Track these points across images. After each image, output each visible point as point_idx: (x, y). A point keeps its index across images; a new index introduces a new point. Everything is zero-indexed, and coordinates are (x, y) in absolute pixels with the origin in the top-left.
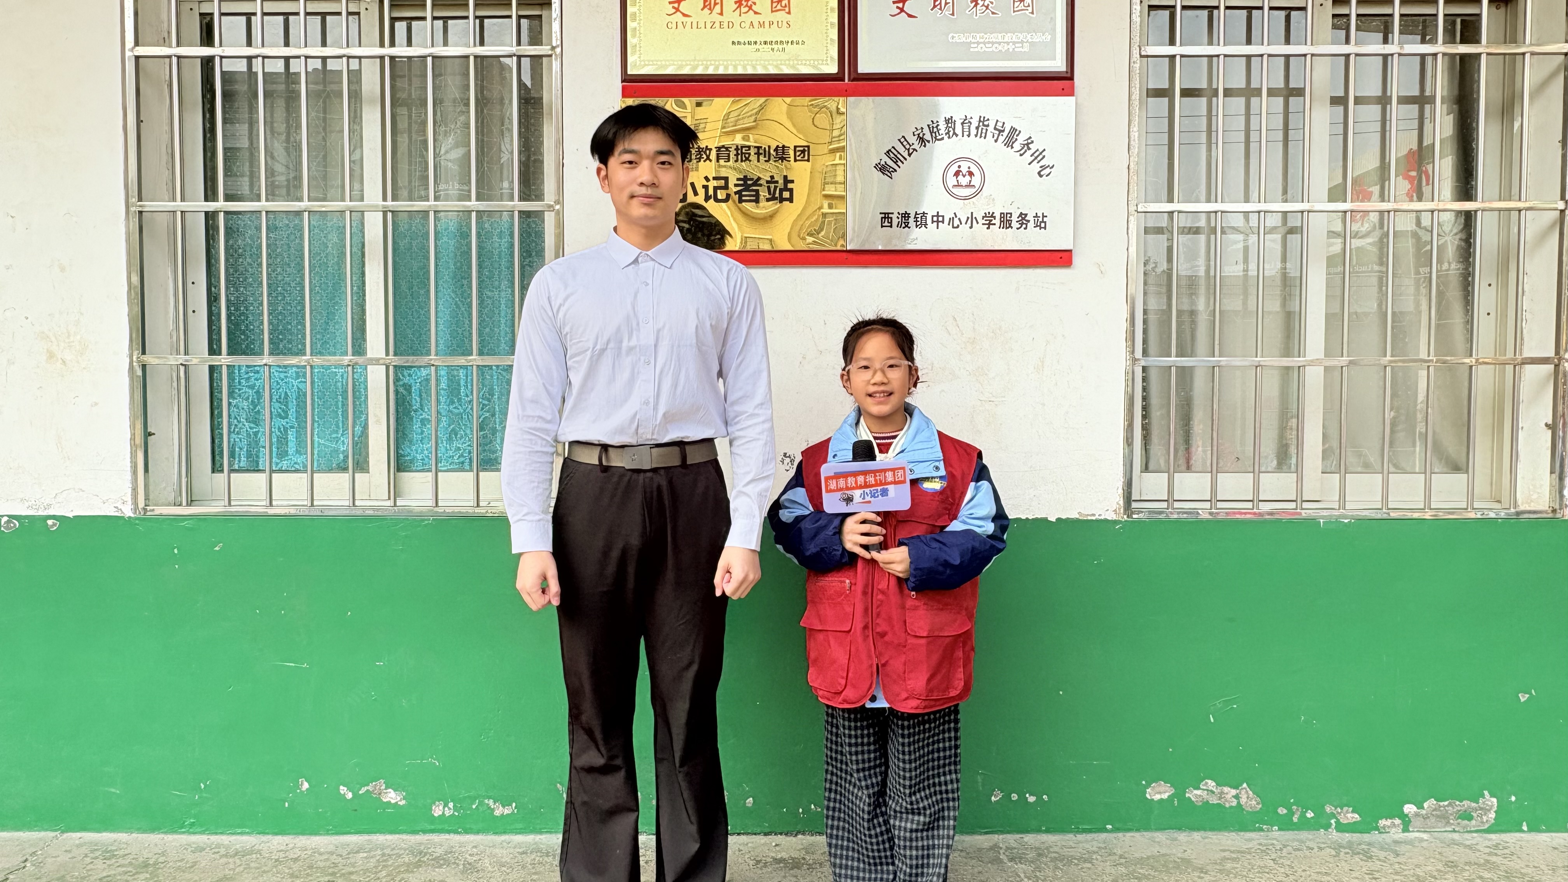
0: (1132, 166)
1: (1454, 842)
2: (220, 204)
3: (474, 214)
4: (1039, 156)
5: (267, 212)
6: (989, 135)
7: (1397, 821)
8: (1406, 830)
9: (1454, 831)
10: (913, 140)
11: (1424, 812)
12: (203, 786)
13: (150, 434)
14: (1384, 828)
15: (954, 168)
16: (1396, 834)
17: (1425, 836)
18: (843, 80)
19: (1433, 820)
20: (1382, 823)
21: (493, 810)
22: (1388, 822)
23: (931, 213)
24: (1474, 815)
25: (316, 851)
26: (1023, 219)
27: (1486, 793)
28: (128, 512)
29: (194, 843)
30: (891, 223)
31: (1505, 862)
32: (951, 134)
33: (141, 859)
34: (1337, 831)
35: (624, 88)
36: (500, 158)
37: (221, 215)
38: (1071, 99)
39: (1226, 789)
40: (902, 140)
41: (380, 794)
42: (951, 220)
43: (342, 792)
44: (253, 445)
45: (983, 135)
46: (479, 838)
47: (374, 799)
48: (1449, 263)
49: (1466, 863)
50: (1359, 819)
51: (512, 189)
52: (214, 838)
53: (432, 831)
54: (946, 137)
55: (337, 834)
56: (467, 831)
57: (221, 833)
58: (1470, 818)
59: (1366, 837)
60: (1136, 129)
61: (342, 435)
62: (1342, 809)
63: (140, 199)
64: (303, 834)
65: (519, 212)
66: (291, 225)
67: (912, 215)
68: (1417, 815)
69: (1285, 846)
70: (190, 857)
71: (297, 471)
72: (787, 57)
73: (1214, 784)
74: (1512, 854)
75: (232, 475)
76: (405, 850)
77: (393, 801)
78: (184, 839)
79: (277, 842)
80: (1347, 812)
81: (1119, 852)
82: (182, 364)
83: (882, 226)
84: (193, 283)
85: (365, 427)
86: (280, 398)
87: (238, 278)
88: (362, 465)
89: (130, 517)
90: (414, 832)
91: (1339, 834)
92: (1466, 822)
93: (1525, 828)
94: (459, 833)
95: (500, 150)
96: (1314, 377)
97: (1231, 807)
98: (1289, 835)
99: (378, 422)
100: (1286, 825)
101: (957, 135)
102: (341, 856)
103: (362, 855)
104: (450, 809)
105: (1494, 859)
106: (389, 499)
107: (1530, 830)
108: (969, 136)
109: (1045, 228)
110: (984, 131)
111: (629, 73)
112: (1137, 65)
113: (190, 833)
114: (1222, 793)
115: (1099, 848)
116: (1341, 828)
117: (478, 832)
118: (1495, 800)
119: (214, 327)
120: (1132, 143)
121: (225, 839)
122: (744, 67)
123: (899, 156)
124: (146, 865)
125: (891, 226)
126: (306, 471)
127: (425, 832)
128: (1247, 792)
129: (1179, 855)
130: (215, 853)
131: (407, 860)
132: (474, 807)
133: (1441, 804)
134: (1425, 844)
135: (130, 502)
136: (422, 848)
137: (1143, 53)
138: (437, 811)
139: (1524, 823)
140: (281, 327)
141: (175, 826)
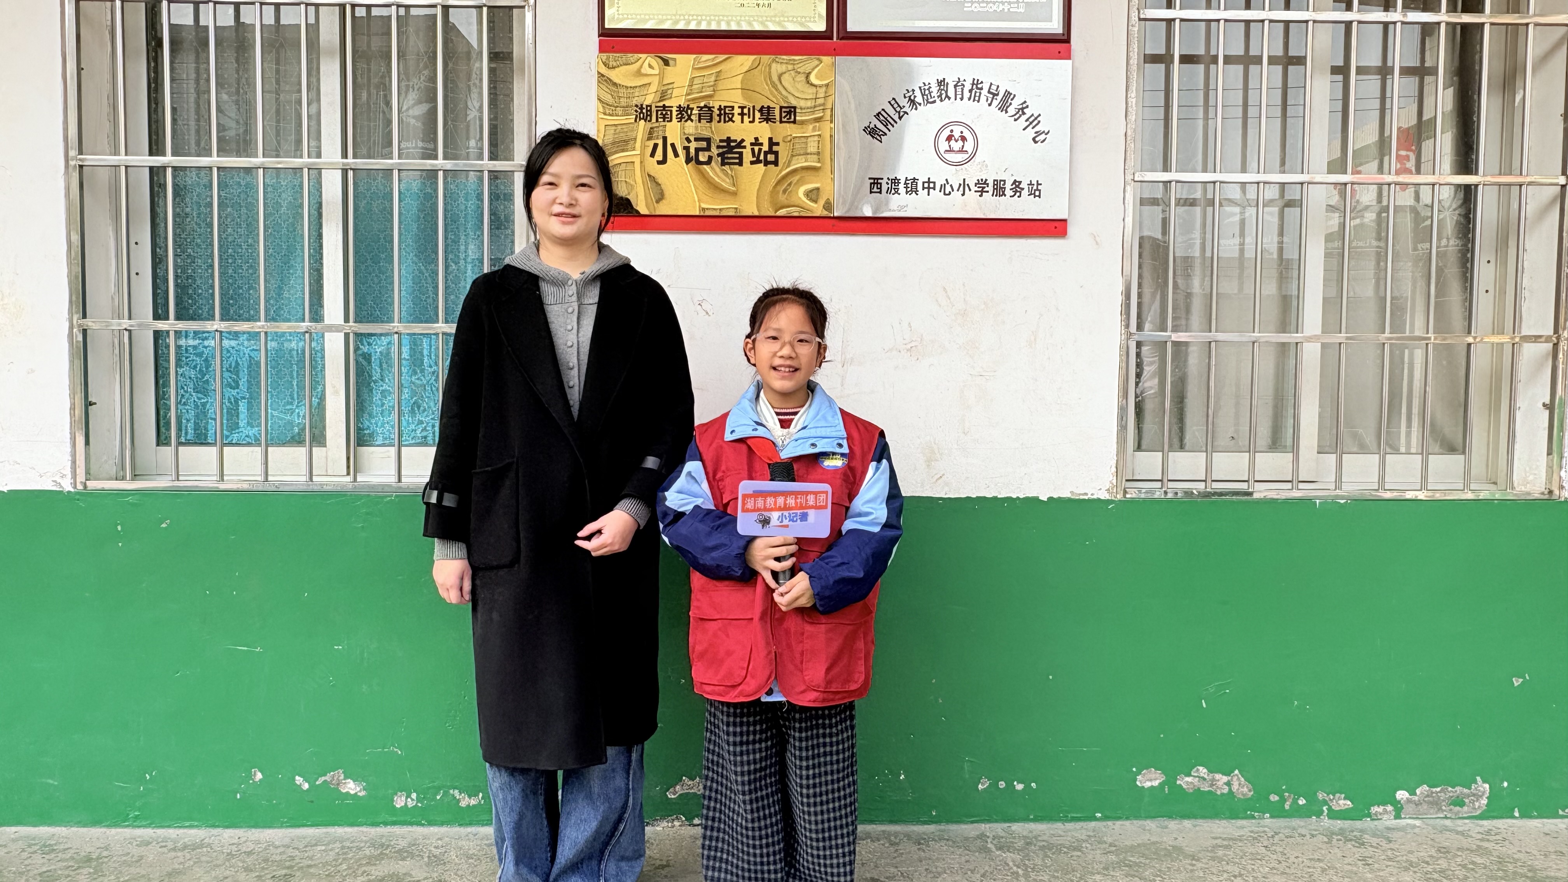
0: (1129, 133)
1: (1447, 829)
2: (168, 159)
3: (441, 174)
4: (1034, 121)
5: (218, 168)
6: (983, 98)
7: (1390, 808)
8: (1398, 817)
9: (1446, 818)
10: (904, 102)
11: (1416, 798)
12: (148, 777)
13: (91, 404)
14: (1376, 814)
15: (947, 133)
16: (1389, 821)
17: (1417, 823)
18: (832, 39)
19: (1425, 806)
20: (1375, 809)
21: (459, 801)
22: (1380, 809)
23: (922, 179)
24: (1467, 801)
25: (271, 844)
26: (1018, 186)
27: (1478, 778)
28: (68, 487)
29: (139, 837)
30: (881, 188)
31: (1497, 847)
32: (943, 96)
33: (83, 854)
34: (1329, 818)
35: (601, 43)
36: (466, 115)
37: (169, 172)
38: (1067, 63)
39: (1218, 776)
40: (893, 102)
41: (338, 784)
42: (943, 187)
43: (298, 783)
44: (201, 417)
45: (977, 98)
46: (444, 830)
47: (333, 791)
48: (1448, 239)
49: (1459, 849)
50: (1351, 806)
51: (482, 149)
52: (160, 832)
53: (394, 823)
54: (938, 100)
55: (291, 826)
56: (431, 823)
57: (169, 827)
58: (1462, 804)
59: (1358, 824)
60: (1133, 95)
61: (297, 406)
62: (1334, 796)
63: (81, 152)
64: (256, 826)
65: (489, 171)
66: (243, 183)
67: (902, 181)
68: (1409, 801)
69: (1276, 834)
70: (136, 851)
71: (249, 444)
72: (772, 14)
73: (1205, 770)
74: (1504, 839)
75: (180, 448)
76: (366, 842)
77: (352, 792)
78: (128, 832)
79: (228, 835)
80: (1339, 799)
81: (1110, 840)
82: (126, 329)
83: (871, 192)
84: (136, 243)
85: (322, 398)
86: (230, 367)
87: (186, 239)
88: (319, 439)
89: (69, 492)
90: (375, 824)
91: (1331, 821)
92: (1458, 808)
93: (1517, 814)
94: (423, 825)
95: (467, 107)
96: (1311, 354)
97: (1222, 794)
98: (1281, 822)
99: (337, 392)
100: (1278, 812)
101: (949, 98)
102: (298, 849)
103: (319, 848)
104: (413, 800)
105: (1485, 844)
106: (348, 474)
107: (1522, 816)
108: (962, 99)
109: (1039, 196)
110: (978, 94)
111: (607, 26)
112: (1136, 29)
113: (134, 827)
114: (1213, 780)
115: (1089, 836)
116: (1334, 815)
117: (442, 824)
118: (1487, 786)
119: (159, 291)
120: (1130, 109)
121: (172, 833)
122: (728, 23)
123: (889, 119)
124: (88, 860)
125: (880, 192)
126: (259, 445)
127: (386, 824)
128: (1239, 779)
129: (1171, 843)
130: (161, 847)
131: (367, 852)
132: (438, 797)
133: (1434, 790)
134: (1417, 830)
135: (69, 476)
136: (383, 841)
137: (1142, 16)
138: (400, 802)
139: (1516, 809)
140: (231, 292)
141: (119, 819)
